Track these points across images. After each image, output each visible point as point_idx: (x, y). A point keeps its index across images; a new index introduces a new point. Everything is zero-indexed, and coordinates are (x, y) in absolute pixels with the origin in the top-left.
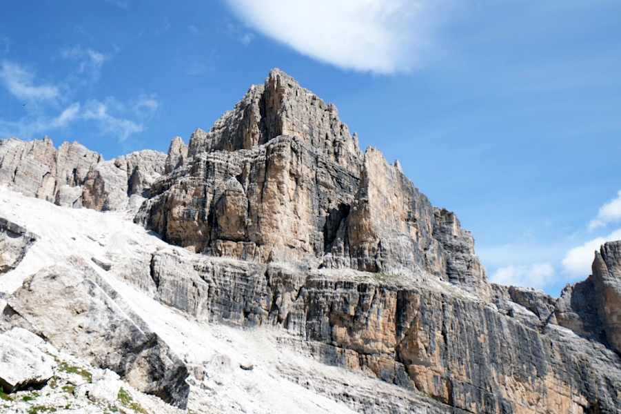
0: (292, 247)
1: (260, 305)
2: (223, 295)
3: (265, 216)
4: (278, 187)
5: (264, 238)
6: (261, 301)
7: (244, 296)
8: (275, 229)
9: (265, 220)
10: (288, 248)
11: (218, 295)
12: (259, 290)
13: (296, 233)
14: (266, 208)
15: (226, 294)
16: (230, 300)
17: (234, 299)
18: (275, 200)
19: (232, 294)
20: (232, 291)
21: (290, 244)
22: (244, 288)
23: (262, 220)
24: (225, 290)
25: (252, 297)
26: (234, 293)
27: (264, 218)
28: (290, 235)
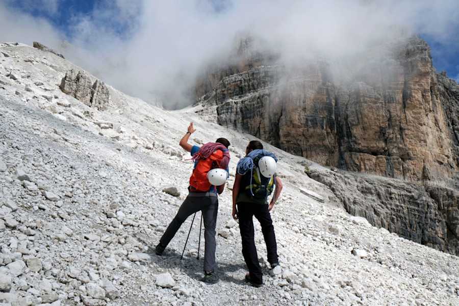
0: (441, 163)
1: (436, 233)
2: (400, 223)
3: (409, 127)
4: (423, 95)
5: (411, 152)
6: (437, 229)
7: (419, 223)
8: (423, 143)
9: (410, 132)
10: (437, 164)
11: (394, 223)
12: (433, 216)
13: (442, 147)
14: (411, 119)
15: (402, 222)
16: (407, 228)
17: (411, 227)
18: (421, 111)
19: (408, 221)
20: (407, 218)
21: (438, 159)
22: (416, 213)
23: (407, 132)
24: (400, 217)
25: (427, 224)
26: (409, 220)
27: (408, 129)
28: (437, 150)
